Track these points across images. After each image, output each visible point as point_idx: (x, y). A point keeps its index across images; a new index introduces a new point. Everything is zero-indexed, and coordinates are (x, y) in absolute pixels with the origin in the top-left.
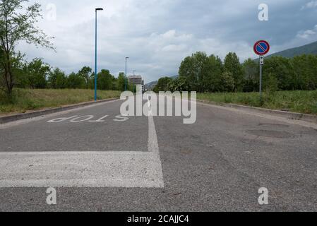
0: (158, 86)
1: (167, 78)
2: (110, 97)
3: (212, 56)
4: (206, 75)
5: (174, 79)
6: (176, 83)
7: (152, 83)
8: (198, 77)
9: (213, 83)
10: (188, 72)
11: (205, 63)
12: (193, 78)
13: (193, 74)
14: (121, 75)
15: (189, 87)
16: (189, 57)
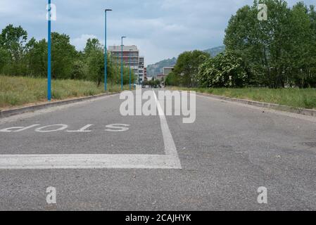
0: (176, 71)
1: (197, 54)
2: (75, 95)
3: (300, 5)
4: (288, 49)
5: (213, 56)
6: (219, 64)
7: (163, 63)
8: (268, 53)
9: (303, 67)
10: (245, 41)
11: (283, 22)
12: (257, 54)
13: (258, 46)
14: (91, 44)
15: (249, 73)
16: (247, 8)
